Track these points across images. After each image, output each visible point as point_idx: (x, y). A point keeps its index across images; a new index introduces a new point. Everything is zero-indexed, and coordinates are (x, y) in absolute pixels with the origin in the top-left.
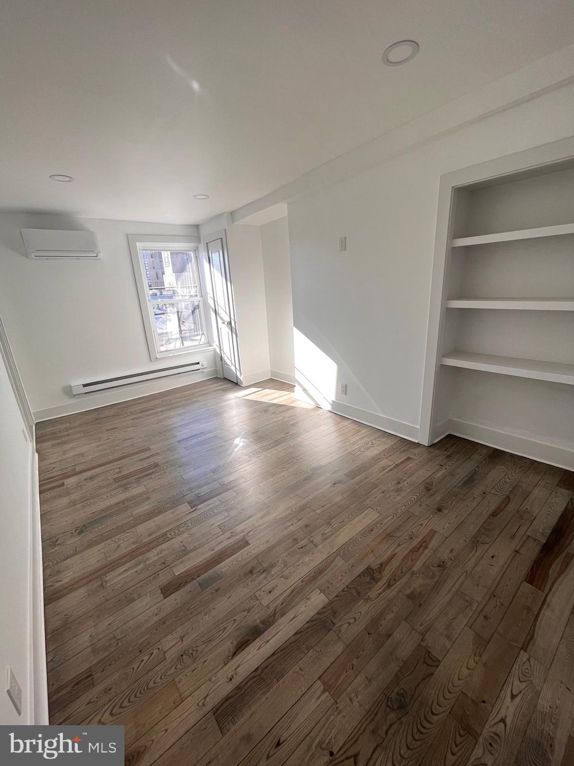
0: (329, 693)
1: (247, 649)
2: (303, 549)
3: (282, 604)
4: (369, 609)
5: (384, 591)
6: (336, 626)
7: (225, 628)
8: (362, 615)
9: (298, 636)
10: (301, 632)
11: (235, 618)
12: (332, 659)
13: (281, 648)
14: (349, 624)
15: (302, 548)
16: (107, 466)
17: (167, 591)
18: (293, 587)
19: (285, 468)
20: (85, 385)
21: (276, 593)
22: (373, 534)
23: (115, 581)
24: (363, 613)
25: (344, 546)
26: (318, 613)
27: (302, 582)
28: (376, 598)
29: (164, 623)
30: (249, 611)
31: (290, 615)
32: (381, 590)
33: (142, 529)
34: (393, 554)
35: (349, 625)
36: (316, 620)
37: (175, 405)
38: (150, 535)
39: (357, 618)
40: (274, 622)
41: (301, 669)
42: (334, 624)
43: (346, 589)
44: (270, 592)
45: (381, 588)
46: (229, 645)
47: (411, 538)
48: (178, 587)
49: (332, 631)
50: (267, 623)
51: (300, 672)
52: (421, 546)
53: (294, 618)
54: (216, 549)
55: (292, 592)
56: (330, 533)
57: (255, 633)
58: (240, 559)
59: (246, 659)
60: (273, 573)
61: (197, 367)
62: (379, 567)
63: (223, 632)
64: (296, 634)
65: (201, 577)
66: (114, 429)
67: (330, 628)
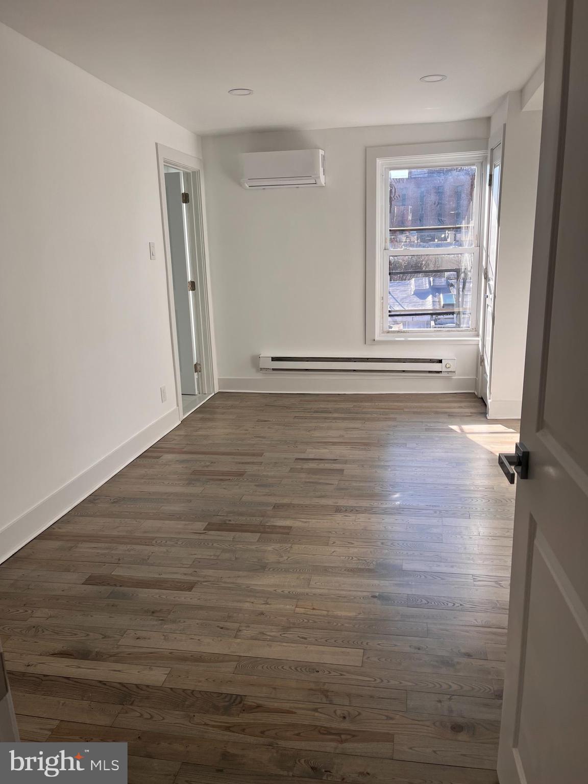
0: (51, 734)
1: (63, 659)
2: (221, 630)
3: (129, 654)
4: (175, 723)
5: (213, 726)
6: (131, 707)
7: (76, 634)
8: (162, 721)
9: (99, 685)
10: (105, 684)
11: (89, 633)
12: (88, 721)
13: (75, 680)
14: (142, 715)
15: (222, 628)
16: (208, 456)
17: (91, 581)
18: (158, 650)
19: (353, 544)
20: (274, 359)
21: (141, 643)
22: (312, 675)
23: (81, 550)
24: (165, 721)
25: (259, 659)
26: (137, 686)
27: (171, 653)
28: (197, 724)
29: (58, 599)
30: (105, 637)
31: (118, 666)
32: (214, 723)
33: (148, 524)
34: (291, 710)
35: (140, 717)
36: (127, 688)
37: (359, 416)
38: (145, 532)
39: (154, 719)
40: (104, 660)
41: (63, 704)
42: (132, 704)
43: (189, 692)
44: (137, 639)
45: (215, 721)
46: (59, 646)
47: (344, 718)
48: (100, 583)
49: (122, 706)
50: (98, 657)
51: (61, 704)
52: (339, 734)
53: (119, 671)
54: (164, 576)
55: (151, 653)
56: (269, 637)
57: (83, 655)
58: (164, 597)
59: (52, 664)
60: (165, 627)
61: (436, 367)
62: (254, 706)
63: (72, 635)
64: (100, 682)
65: (122, 588)
66: (266, 421)
67: (124, 703)
